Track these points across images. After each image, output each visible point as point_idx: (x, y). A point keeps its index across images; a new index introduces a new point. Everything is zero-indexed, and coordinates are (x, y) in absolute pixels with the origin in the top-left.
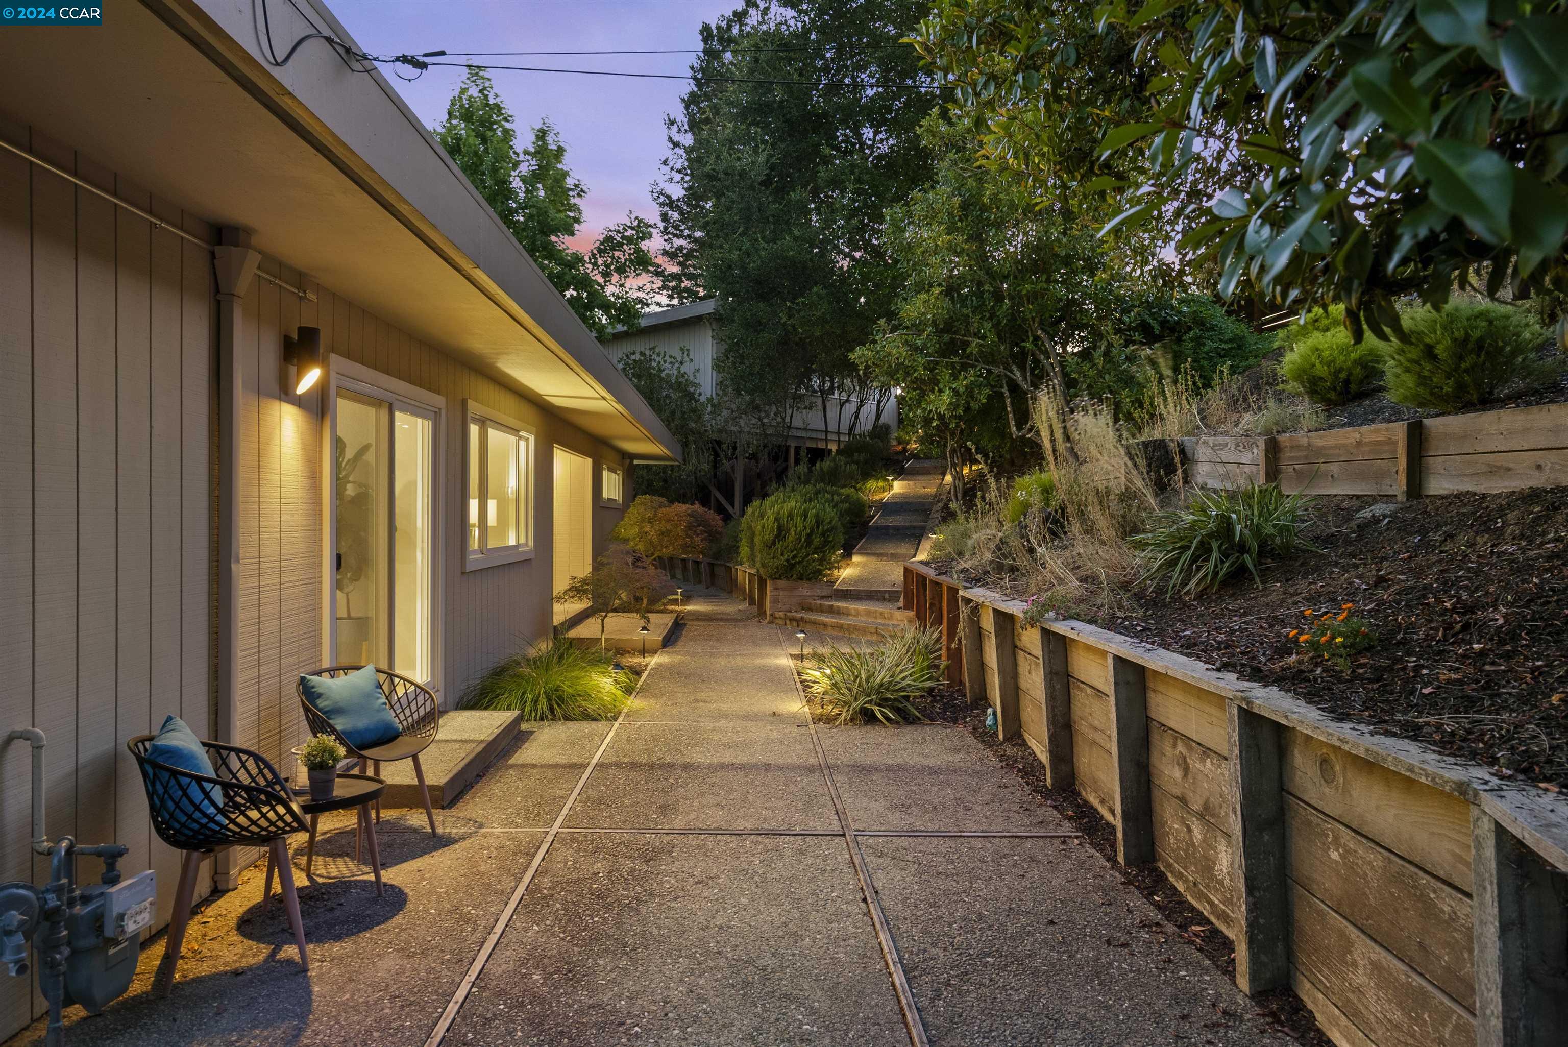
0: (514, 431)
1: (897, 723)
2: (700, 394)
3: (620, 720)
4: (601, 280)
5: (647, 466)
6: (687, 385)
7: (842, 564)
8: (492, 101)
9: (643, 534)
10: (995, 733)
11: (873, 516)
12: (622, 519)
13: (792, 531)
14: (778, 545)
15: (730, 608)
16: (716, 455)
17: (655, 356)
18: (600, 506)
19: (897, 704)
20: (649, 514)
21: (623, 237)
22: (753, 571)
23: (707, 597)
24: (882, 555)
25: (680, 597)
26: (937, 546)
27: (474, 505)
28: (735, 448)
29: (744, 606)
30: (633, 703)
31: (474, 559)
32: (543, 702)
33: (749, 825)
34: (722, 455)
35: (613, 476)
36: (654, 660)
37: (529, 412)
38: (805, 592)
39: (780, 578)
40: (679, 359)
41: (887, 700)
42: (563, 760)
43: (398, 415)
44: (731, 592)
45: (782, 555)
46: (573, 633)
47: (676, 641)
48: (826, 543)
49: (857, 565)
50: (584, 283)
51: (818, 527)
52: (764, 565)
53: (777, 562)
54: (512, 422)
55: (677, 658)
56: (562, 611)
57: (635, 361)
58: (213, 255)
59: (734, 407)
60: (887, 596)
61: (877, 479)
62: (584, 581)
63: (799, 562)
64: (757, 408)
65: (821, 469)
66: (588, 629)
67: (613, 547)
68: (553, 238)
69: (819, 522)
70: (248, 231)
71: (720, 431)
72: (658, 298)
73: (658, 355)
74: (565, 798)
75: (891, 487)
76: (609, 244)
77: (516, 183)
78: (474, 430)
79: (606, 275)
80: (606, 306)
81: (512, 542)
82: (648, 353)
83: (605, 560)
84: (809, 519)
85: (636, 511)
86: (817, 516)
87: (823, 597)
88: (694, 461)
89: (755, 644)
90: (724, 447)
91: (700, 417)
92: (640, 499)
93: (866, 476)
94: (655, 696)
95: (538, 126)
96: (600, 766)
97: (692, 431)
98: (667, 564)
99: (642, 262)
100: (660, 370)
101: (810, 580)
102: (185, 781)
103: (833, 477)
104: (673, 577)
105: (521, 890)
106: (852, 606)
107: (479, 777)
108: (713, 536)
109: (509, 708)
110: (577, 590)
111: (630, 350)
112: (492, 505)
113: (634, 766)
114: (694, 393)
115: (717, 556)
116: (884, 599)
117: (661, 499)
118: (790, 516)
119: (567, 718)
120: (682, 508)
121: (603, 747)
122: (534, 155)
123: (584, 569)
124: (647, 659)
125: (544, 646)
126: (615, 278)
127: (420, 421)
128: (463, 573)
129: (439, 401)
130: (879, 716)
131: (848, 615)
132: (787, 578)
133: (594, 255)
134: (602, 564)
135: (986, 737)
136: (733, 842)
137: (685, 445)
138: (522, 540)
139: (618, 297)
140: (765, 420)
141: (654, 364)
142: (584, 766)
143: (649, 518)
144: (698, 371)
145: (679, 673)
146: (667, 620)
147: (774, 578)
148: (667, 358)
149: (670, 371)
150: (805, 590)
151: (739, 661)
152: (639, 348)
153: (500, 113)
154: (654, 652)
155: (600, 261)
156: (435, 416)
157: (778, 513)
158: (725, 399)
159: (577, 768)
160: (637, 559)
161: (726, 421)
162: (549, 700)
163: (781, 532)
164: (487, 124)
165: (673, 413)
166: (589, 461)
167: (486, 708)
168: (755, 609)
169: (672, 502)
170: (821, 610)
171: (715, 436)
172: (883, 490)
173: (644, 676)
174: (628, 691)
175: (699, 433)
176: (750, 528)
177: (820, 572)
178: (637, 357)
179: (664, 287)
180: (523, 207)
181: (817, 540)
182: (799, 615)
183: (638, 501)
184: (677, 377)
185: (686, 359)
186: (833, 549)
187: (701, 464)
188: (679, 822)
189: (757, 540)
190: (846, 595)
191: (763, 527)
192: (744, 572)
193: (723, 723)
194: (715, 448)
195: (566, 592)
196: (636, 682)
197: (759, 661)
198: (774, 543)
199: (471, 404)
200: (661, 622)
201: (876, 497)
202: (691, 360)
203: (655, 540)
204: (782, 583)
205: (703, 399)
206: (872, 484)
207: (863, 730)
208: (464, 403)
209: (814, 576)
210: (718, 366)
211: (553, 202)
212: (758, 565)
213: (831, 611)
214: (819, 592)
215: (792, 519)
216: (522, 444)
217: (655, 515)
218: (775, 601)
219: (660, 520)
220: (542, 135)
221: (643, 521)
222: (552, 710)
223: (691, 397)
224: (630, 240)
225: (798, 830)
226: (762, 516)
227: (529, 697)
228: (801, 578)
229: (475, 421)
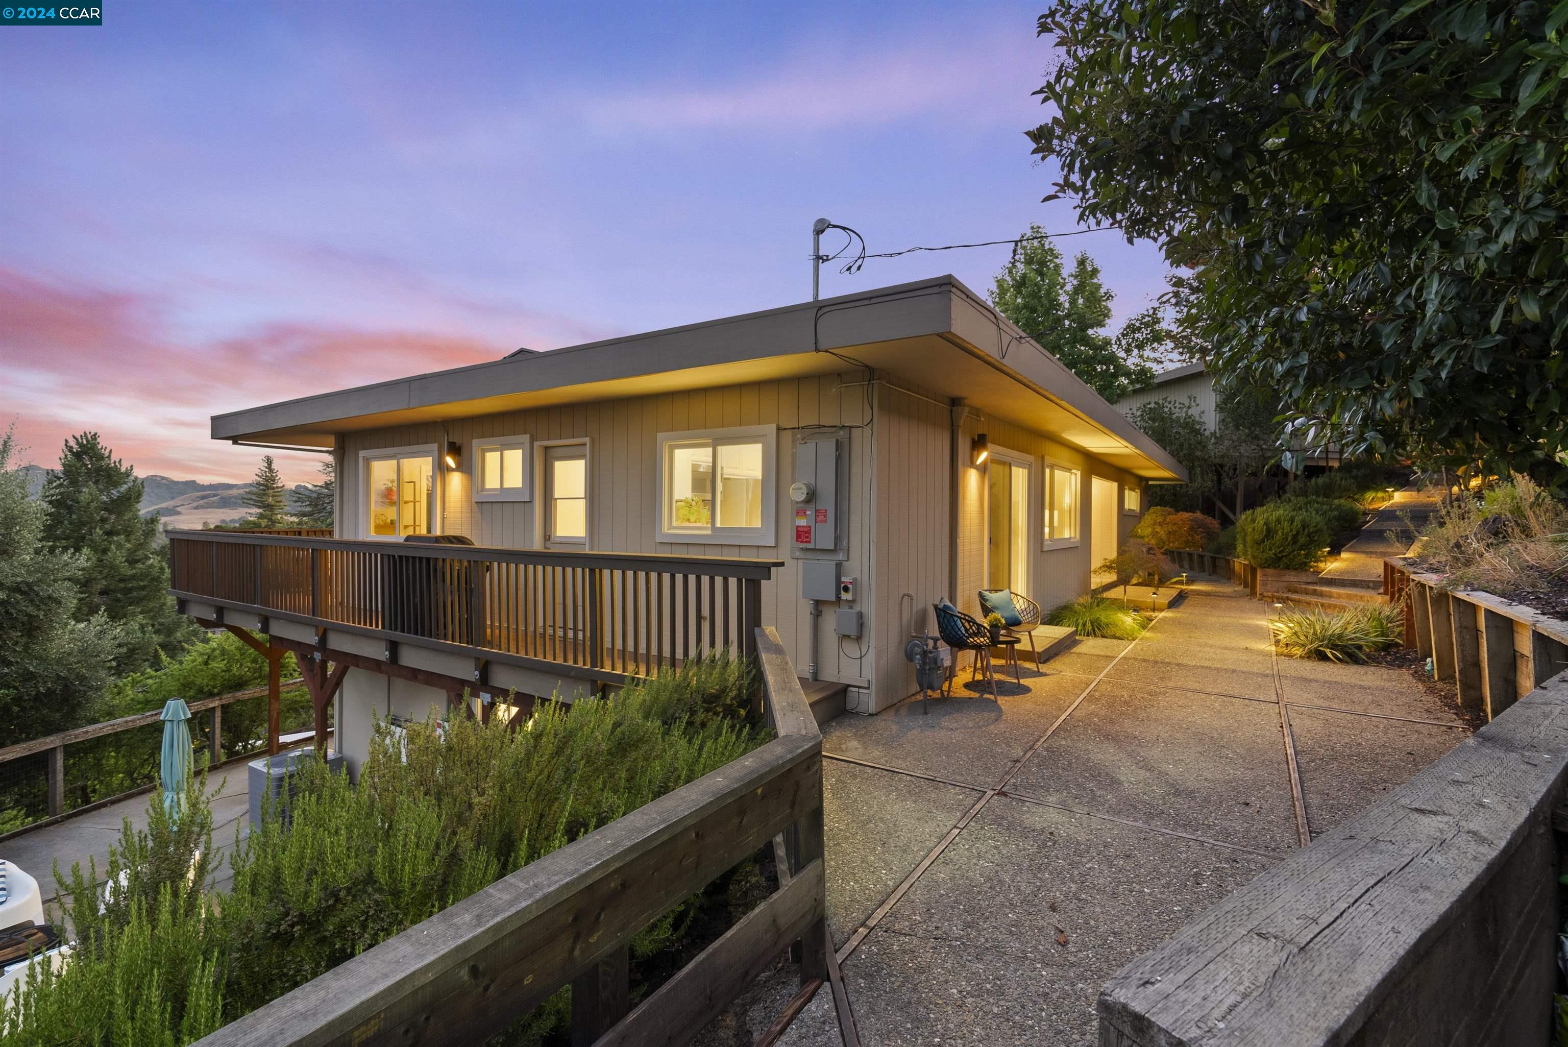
0: (1069, 470)
1: (1347, 663)
2: (1205, 430)
3: (1137, 641)
4: (1122, 354)
5: (1160, 485)
6: (1193, 424)
7: (1328, 558)
8: (1047, 247)
9: (1154, 534)
10: (1433, 676)
11: (1369, 521)
12: (1140, 522)
13: (1280, 533)
14: (1267, 543)
15: (1227, 589)
16: (1219, 475)
17: (1166, 404)
18: (1124, 515)
19: (1346, 649)
20: (1160, 519)
21: (1141, 324)
22: (1246, 562)
23: (1208, 581)
24: (1371, 553)
25: (1184, 579)
26: (1425, 546)
27: (1047, 513)
28: (1235, 470)
29: (1240, 588)
30: (1145, 634)
31: (1048, 545)
32: (1089, 625)
33: (1215, 691)
34: (1224, 475)
35: (1133, 493)
36: (1161, 615)
37: (1078, 458)
38: (1292, 579)
39: (1268, 567)
40: (1187, 404)
41: (1337, 646)
42: (1103, 654)
43: (1014, 468)
44: (1230, 579)
45: (1270, 550)
46: (1106, 595)
47: (1177, 607)
48: (1312, 541)
49: (1345, 560)
50: (1112, 359)
51: (1304, 530)
52: (1254, 557)
53: (1265, 556)
54: (1068, 465)
55: (1178, 615)
56: (1097, 581)
57: (1150, 409)
58: (952, 411)
59: (1235, 438)
60: (1371, 585)
61: (1377, 491)
62: (1112, 562)
63: (1285, 556)
64: (1257, 438)
65: (1317, 484)
66: (1117, 593)
67: (1132, 540)
68: (1090, 332)
69: (1304, 526)
70: (964, 398)
71: (1222, 457)
72: (1171, 356)
73: (1170, 403)
74: (1105, 668)
75: (1391, 497)
76: (1131, 329)
77: (1064, 299)
78: (1047, 471)
79: (1128, 351)
80: (1128, 374)
81: (1067, 536)
82: (1161, 402)
83: (1127, 549)
84: (1295, 523)
85: (1148, 518)
86: (1303, 521)
87: (1308, 583)
88: (1199, 480)
89: (1242, 611)
90: (1226, 469)
91: (1204, 447)
92: (1152, 509)
93: (1367, 488)
94: (1160, 632)
95: (1079, 256)
96: (1124, 658)
97: (1198, 458)
98: (1175, 556)
99: (1157, 338)
100: (1171, 414)
101: (1296, 569)
102: (956, 618)
103: (1328, 492)
104: (1182, 566)
105: (1084, 694)
106: (1334, 590)
107: (1056, 655)
108: (1210, 535)
109: (1069, 626)
110: (1108, 567)
111: (1146, 401)
112: (1056, 513)
113: (1145, 660)
114: (1200, 429)
115: (1219, 551)
116: (1369, 587)
117: (1170, 509)
118: (1278, 521)
119: (1103, 637)
120: (1185, 515)
121: (1126, 651)
122: (1076, 277)
123: (1113, 555)
124: (1156, 614)
125: (1086, 599)
126: (1136, 352)
127: (1021, 470)
128: (1042, 552)
129: (1031, 458)
130: (1330, 655)
131: (1331, 597)
132: (1275, 568)
133: (1118, 339)
134: (1125, 552)
135: (1422, 677)
136: (1203, 696)
137: (1191, 469)
138: (1073, 535)
139: (1137, 365)
140: (1264, 447)
141: (1166, 410)
142: (1114, 657)
143: (1160, 523)
144: (1203, 412)
145: (1180, 623)
146: (1174, 593)
147: (1262, 567)
148: (1177, 405)
149: (1180, 414)
150: (1292, 577)
151: (1227, 620)
152: (1152, 399)
153: (1052, 254)
154: (1161, 610)
155: (1124, 342)
156: (1029, 467)
157: (1268, 519)
158: (1227, 432)
159: (1111, 658)
160: (1150, 549)
161: (1228, 449)
162: (1093, 626)
163: (1269, 533)
164: (1043, 263)
165: (1181, 445)
166: (1115, 485)
167: (1056, 625)
168: (1248, 590)
169: (1177, 511)
170: (1306, 592)
171: (1217, 461)
172: (1383, 499)
173: (1153, 622)
174: (1144, 627)
175: (1203, 459)
176: (1243, 530)
177: (1305, 564)
178: (1152, 405)
179: (1176, 347)
180: (1068, 316)
181: (1302, 540)
182: (1285, 595)
183: (1151, 510)
184: (1185, 419)
185: (1193, 404)
186: (1320, 546)
187: (1205, 483)
188: (1171, 684)
189: (1248, 539)
190: (1331, 582)
191: (1254, 529)
192: (1239, 563)
193: (1207, 649)
194: (1218, 470)
195: (1100, 568)
196: (1148, 624)
197: (1242, 621)
198: (1263, 541)
199: (1046, 457)
200: (1166, 594)
201: (1375, 506)
202: (1198, 405)
203: (1164, 537)
204: (1270, 571)
205: (1207, 433)
206: (1370, 495)
207: (1315, 663)
208: (1043, 457)
209: (1302, 567)
210: (1220, 408)
211: (1089, 307)
212: (1249, 557)
213: (1314, 593)
214: (1305, 579)
215: (1280, 523)
216: (1073, 477)
217: (1164, 520)
218: (1264, 584)
219: (1168, 524)
220: (1082, 262)
221: (1155, 524)
222: (1094, 631)
223: (1197, 432)
224: (1147, 325)
225: (1247, 697)
226: (1253, 521)
227: (1081, 622)
228: (1287, 568)
229: (1048, 466)
